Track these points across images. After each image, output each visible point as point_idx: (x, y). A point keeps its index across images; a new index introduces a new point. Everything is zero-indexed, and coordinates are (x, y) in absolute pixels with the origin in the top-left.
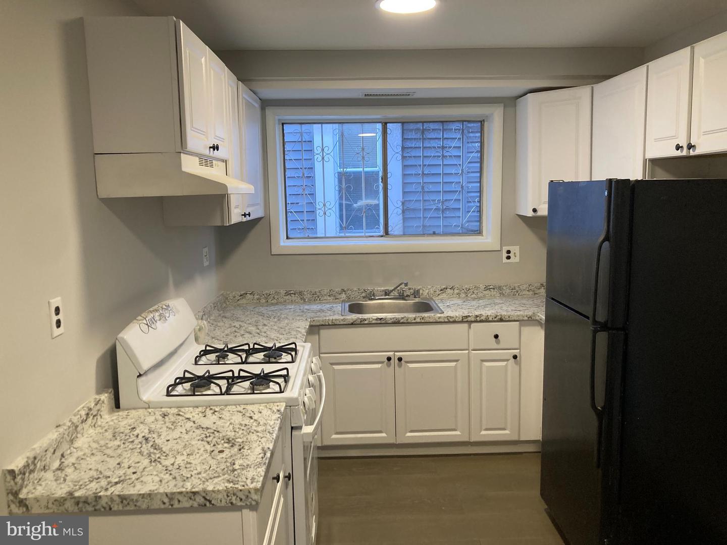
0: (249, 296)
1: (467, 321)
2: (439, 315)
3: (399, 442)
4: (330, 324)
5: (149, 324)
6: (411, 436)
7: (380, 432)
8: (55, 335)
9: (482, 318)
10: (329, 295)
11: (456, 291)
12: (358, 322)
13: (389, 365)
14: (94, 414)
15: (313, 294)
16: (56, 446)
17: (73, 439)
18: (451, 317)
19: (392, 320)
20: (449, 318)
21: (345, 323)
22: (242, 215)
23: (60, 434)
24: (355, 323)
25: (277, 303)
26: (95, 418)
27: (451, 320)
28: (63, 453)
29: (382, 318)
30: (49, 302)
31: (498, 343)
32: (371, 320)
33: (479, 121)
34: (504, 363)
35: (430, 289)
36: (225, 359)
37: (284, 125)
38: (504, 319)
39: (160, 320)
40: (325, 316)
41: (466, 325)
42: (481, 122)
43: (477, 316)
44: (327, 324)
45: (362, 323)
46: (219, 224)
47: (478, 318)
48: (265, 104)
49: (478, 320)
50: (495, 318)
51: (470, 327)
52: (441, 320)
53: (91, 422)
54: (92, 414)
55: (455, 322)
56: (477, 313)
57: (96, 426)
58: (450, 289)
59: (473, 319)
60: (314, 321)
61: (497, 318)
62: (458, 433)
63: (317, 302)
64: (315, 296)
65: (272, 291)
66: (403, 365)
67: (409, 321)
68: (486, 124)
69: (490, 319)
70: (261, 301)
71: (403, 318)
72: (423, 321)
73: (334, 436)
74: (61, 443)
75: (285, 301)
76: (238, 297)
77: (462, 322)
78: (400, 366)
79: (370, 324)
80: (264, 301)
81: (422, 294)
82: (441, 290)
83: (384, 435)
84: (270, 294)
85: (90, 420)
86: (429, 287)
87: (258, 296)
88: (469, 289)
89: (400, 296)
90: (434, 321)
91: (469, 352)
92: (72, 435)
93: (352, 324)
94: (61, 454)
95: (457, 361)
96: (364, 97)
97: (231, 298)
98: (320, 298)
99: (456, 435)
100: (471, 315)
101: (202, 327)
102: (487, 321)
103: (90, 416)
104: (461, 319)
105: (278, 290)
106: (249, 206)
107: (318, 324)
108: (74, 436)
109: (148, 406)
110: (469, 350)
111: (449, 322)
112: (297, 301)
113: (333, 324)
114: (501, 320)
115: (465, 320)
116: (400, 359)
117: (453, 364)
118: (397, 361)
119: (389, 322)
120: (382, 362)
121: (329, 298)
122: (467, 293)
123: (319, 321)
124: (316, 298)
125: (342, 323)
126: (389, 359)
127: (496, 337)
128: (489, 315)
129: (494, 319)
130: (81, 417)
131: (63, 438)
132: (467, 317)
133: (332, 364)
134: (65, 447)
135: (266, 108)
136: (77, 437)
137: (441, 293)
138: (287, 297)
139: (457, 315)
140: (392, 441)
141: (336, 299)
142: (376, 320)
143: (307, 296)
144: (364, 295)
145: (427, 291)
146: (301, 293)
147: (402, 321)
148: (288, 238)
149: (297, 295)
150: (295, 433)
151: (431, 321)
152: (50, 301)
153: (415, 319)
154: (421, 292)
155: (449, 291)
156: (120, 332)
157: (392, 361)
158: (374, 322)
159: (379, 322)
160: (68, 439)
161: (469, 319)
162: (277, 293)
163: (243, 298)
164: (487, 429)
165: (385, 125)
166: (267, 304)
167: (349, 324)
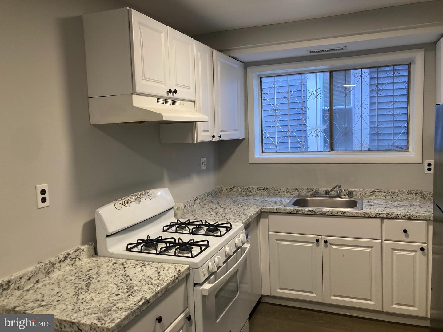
0: (235, 189)
1: (380, 218)
2: (357, 211)
3: (325, 302)
4: (275, 212)
5: (124, 204)
6: (334, 299)
7: (312, 293)
8: (40, 207)
9: (393, 216)
10: (286, 192)
11: (383, 194)
12: (295, 212)
13: (318, 245)
14: (73, 257)
15: (276, 191)
16: (31, 275)
17: (50, 271)
18: (366, 213)
19: (320, 213)
20: (365, 214)
21: (285, 212)
22: (212, 137)
23: (36, 268)
24: (292, 212)
25: (252, 195)
26: (74, 260)
27: (367, 216)
28: (39, 280)
29: (312, 211)
30: (36, 187)
31: (407, 236)
32: (304, 211)
33: (406, 64)
34: (413, 254)
35: (362, 191)
36: (183, 229)
37: (262, 79)
38: (412, 218)
39: (134, 201)
40: (273, 206)
41: (379, 221)
42: (408, 64)
43: (388, 214)
44: (273, 211)
45: (297, 213)
46: (191, 142)
47: (389, 216)
48: (246, 65)
49: (389, 217)
50: (405, 216)
51: (382, 222)
52: (358, 215)
53: (69, 262)
54: (70, 257)
55: (370, 217)
56: (389, 212)
57: (74, 265)
58: (379, 192)
59: (385, 216)
60: (264, 209)
61: (406, 217)
62: (372, 303)
63: (277, 196)
64: (277, 192)
65: (249, 187)
66: (328, 246)
67: (333, 214)
68: (412, 66)
69: (400, 217)
70: (242, 193)
71: (328, 212)
72: (344, 215)
73: (279, 290)
74: (36, 274)
75: (257, 194)
76: (228, 190)
77: (376, 218)
78: (326, 247)
79: (303, 214)
80: (244, 193)
81: (356, 195)
82: (371, 192)
83: (314, 295)
84: (248, 189)
85: (67, 261)
86: (362, 190)
87: (241, 190)
88: (394, 193)
89: (337, 195)
90: (353, 215)
91: (382, 241)
92: (48, 269)
93: (290, 213)
94: (36, 280)
95: (372, 247)
96: (309, 54)
97: (225, 190)
98: (280, 193)
99: (371, 304)
100: (383, 213)
101: (179, 208)
102: (397, 218)
103: (68, 258)
104: (374, 216)
105: (253, 187)
106: (222, 131)
107: (267, 211)
108: (50, 270)
109: (111, 256)
110: (382, 240)
111: (365, 217)
112: (264, 194)
113: (277, 212)
114: (410, 219)
115: (377, 216)
116: (326, 242)
117: (369, 250)
118: (324, 243)
119: (318, 214)
120: (313, 243)
121: (286, 194)
122: (392, 196)
123: (267, 209)
124: (278, 193)
125: (283, 212)
126: (317, 241)
127: (405, 231)
128: (399, 213)
129: (403, 218)
130: (59, 259)
131: (39, 270)
132: (379, 214)
133: (277, 240)
134: (40, 276)
135: (247, 67)
136: (54, 271)
137: (370, 195)
138: (258, 192)
139: (372, 212)
140: (320, 300)
141: (291, 195)
142: (308, 211)
143: (272, 192)
144: (311, 193)
145: (360, 192)
146: (267, 189)
147: (327, 214)
148: (263, 152)
149: (265, 191)
150: (197, 288)
151: (350, 215)
152: (38, 186)
153: (337, 213)
154: (355, 193)
155: (377, 193)
156: (99, 208)
157: (320, 242)
158: (306, 213)
159: (310, 213)
160: (44, 272)
161: (381, 216)
162: (252, 188)
163: (232, 191)
164: (397, 304)
165: (331, 72)
166: (246, 195)
167: (288, 213)
